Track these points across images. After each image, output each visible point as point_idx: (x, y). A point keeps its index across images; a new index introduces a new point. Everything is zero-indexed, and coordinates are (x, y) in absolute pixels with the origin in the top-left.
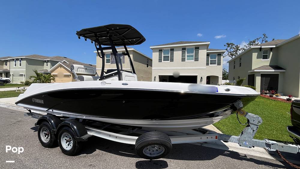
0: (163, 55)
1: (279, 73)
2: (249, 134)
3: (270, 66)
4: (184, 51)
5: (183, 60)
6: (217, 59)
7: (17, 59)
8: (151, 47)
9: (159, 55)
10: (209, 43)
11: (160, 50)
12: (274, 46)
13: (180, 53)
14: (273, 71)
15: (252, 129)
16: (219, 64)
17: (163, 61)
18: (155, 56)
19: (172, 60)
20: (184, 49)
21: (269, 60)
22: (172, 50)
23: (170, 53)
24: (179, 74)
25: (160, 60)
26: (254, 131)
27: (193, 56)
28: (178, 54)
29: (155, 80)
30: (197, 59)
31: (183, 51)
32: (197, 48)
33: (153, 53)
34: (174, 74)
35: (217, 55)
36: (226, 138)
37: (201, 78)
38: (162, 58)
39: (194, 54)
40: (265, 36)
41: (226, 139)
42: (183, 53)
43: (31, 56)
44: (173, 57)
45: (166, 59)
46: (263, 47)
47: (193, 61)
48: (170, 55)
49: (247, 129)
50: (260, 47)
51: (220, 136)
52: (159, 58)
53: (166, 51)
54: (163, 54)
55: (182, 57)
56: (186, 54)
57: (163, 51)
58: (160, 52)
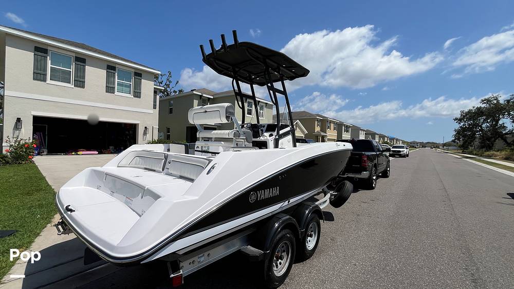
0: (50, 65)
4: (112, 71)
5: (110, 89)
10: (159, 72)
12: (212, 97)
13: (103, 73)
17: (48, 80)
19: (80, 84)
20: (111, 67)
22: (81, 60)
23: (73, 67)
25: (40, 76)
27: (130, 87)
30: (137, 94)
31: (109, 70)
32: (138, 74)
34: (89, 117)
39: (132, 84)
42: (110, 76)
44: (83, 77)
46: (204, 95)
48: (72, 70)
50: (200, 94)
53: (60, 58)
54: (49, 62)
55: (107, 82)
56: (117, 80)
57: (50, 53)
58: (40, 54)
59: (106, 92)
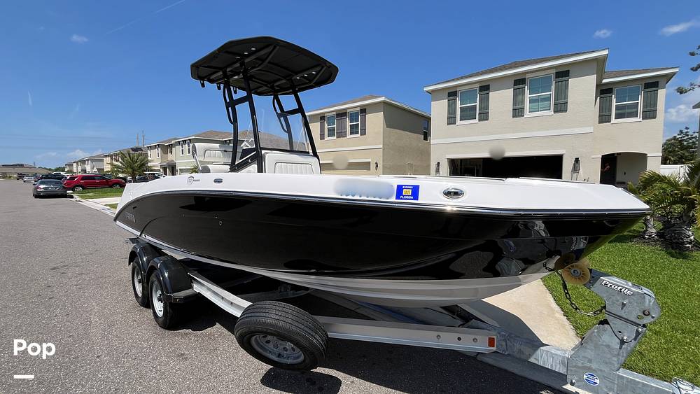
0: (459, 106)
2: (606, 349)
4: (521, 86)
5: (518, 112)
6: (640, 101)
7: (185, 142)
8: (426, 89)
9: (449, 106)
10: (606, 52)
11: (452, 94)
13: (509, 93)
15: (618, 334)
16: (650, 113)
17: (458, 122)
18: (438, 110)
19: (484, 116)
20: (519, 82)
22: (485, 88)
23: (478, 99)
24: (504, 152)
25: (451, 120)
26: (623, 342)
27: (549, 99)
28: (501, 99)
29: (438, 171)
30: (561, 107)
31: (516, 87)
32: (563, 74)
33: (432, 103)
34: (491, 153)
35: (641, 87)
36: (523, 348)
37: (577, 160)
38: (455, 113)
39: (552, 93)
41: (523, 353)
42: (518, 95)
43: (204, 133)
44: (487, 107)
45: (468, 114)
47: (551, 112)
48: (477, 104)
49: (598, 332)
51: (505, 340)
52: (449, 113)
53: (468, 94)
54: (458, 102)
55: (514, 104)
56: (527, 96)
57: (459, 94)
58: (451, 98)
59: (513, 117)
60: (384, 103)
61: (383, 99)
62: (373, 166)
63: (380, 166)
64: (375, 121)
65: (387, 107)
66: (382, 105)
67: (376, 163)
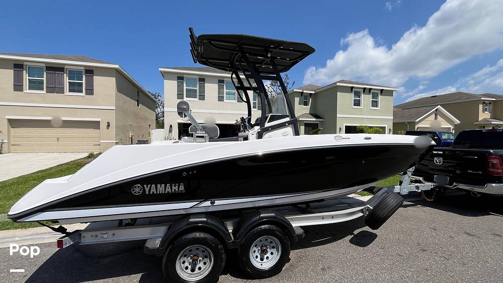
0: (185, 87)
1: (318, 122)
3: (310, 114)
4: (222, 84)
5: (221, 99)
8: (160, 69)
9: (178, 86)
11: (180, 78)
12: (314, 92)
13: (215, 86)
14: (315, 120)
17: (185, 98)
19: (202, 97)
20: (221, 81)
21: (309, 107)
22: (202, 80)
23: (198, 85)
25: (180, 96)
27: (234, 94)
28: (212, 89)
31: (220, 84)
38: (183, 91)
40: (287, 76)
42: (220, 89)
44: (204, 93)
45: (191, 94)
47: (236, 101)
50: (301, 91)
52: (178, 91)
53: (191, 81)
54: (185, 85)
55: (219, 93)
56: (225, 90)
57: (185, 79)
58: (180, 81)
59: (218, 101)
60: (116, 70)
61: (117, 66)
62: (103, 126)
63: (113, 125)
64: (105, 85)
65: (119, 75)
66: (114, 72)
67: (108, 123)
